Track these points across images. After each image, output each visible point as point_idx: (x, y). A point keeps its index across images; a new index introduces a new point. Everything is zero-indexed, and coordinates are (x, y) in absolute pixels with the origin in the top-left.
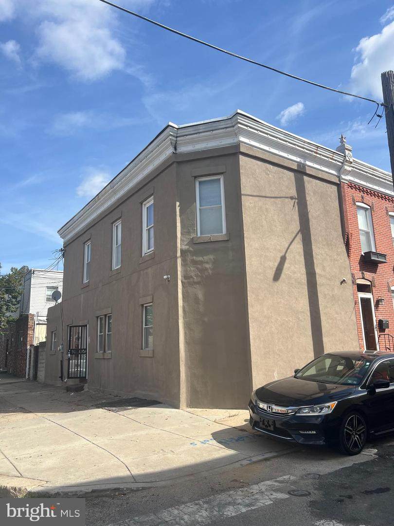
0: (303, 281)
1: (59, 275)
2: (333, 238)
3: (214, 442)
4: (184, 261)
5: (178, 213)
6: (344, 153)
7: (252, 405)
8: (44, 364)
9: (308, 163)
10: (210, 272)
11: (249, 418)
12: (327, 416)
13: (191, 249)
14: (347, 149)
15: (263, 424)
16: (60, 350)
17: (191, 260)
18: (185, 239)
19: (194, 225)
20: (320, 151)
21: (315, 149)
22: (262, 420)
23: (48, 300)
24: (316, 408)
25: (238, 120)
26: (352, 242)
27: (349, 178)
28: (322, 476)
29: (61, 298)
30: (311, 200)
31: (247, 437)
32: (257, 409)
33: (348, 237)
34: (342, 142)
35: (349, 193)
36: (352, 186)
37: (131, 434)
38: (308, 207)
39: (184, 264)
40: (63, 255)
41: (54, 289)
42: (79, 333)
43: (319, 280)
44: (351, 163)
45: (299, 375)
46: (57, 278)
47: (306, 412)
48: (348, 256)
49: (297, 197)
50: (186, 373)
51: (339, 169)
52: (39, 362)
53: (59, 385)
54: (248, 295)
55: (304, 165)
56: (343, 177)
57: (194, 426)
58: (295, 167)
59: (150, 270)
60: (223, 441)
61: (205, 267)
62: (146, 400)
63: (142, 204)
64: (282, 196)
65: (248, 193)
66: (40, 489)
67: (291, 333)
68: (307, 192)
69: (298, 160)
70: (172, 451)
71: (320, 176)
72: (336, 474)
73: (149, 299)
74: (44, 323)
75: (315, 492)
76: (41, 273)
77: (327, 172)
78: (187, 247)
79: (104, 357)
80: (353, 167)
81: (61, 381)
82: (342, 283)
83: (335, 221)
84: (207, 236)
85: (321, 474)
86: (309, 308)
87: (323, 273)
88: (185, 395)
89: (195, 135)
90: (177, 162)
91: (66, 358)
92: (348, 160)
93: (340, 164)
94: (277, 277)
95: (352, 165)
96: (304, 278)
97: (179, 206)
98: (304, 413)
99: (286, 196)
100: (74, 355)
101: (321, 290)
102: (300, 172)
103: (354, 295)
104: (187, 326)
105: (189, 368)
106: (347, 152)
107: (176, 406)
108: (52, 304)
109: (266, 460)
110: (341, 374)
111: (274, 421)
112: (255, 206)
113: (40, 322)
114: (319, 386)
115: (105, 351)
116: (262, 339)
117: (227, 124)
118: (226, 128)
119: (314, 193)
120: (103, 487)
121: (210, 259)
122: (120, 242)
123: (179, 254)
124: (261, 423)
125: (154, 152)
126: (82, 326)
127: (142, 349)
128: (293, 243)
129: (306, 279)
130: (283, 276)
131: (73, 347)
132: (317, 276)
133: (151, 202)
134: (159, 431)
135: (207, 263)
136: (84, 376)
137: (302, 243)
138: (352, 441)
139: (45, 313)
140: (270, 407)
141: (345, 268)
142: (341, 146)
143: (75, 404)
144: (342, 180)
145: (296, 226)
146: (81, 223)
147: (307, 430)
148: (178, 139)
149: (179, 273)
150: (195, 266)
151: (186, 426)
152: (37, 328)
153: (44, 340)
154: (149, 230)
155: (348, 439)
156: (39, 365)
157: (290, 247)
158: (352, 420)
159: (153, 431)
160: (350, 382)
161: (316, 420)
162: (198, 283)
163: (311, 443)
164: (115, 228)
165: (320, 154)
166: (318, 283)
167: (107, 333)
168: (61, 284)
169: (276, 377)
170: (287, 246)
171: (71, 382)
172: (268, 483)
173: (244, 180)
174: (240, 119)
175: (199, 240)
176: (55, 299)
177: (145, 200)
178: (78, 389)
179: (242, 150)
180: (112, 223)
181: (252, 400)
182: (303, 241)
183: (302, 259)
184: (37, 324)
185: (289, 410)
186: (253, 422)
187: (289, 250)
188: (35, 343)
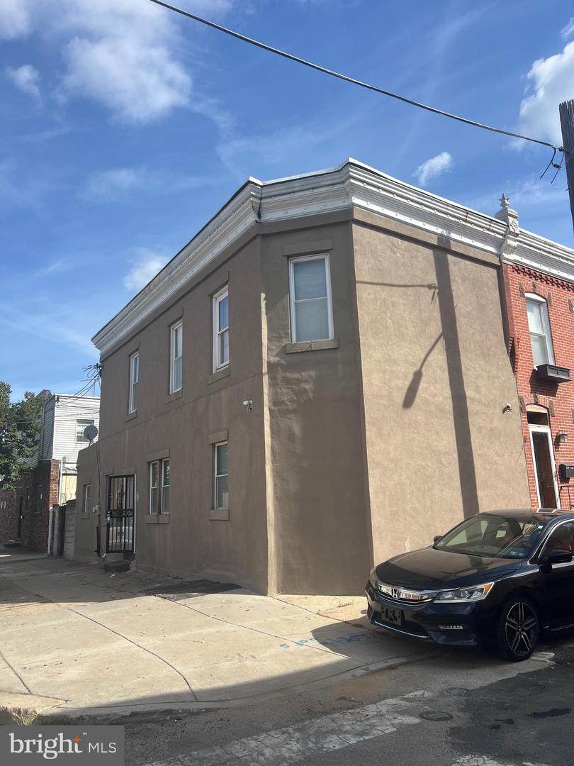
0: (448, 407)
1: (93, 403)
2: (491, 345)
3: (315, 643)
4: (273, 379)
5: (263, 310)
6: (506, 220)
7: (371, 588)
8: (74, 532)
9: (453, 236)
10: (311, 395)
11: (366, 607)
12: (479, 603)
13: (283, 362)
14: (511, 215)
15: (387, 615)
16: (96, 512)
17: (283, 377)
18: (274, 348)
19: (286, 327)
20: (471, 218)
21: (464, 216)
22: (384, 610)
23: (79, 439)
24: (464, 592)
25: (351, 173)
26: (519, 351)
27: (514, 257)
28: (470, 691)
29: (97, 436)
30: (459, 289)
31: (363, 635)
32: (378, 595)
33: (513, 344)
34: (503, 205)
35: (514, 279)
36: (520, 269)
37: (194, 632)
38: (455, 300)
39: (273, 384)
40: (100, 373)
41: (88, 423)
42: (122, 487)
43: (471, 407)
44: (517, 235)
45: (441, 544)
46: (90, 407)
47: (448, 598)
48: (514, 371)
49: (437, 285)
50: (277, 543)
51: (500, 245)
52: (67, 528)
53: (94, 563)
54: (367, 428)
55: (448, 239)
56: (505, 255)
57: (287, 620)
58: (435, 242)
59: (223, 393)
60: (328, 641)
61: (304, 389)
62: (218, 583)
63: (212, 297)
64: (415, 284)
65: (365, 280)
66: (55, 711)
67: (430, 485)
68: (452, 277)
69: (439, 231)
70: (253, 657)
71: (471, 254)
72: (491, 688)
73: (223, 435)
74: (73, 472)
75: (460, 714)
76: (69, 400)
77: (482, 249)
78: (277, 359)
79: (158, 520)
80: (520, 242)
81: (98, 558)
82: (504, 411)
83: (494, 320)
84: (306, 343)
85: (471, 689)
86: (456, 447)
87: (477, 396)
88: (275, 575)
89: (288, 196)
90: (262, 235)
91: (104, 523)
92: (513, 230)
93: (501, 237)
94: (408, 401)
95: (518, 238)
96: (448, 405)
97: (265, 299)
98: (445, 599)
99: (422, 284)
100: (115, 519)
101: (474, 422)
102: (442, 249)
103: (522, 427)
104: (277, 474)
105: (280, 536)
106: (511, 219)
107: (262, 592)
108: (85, 445)
109: (391, 668)
110: (502, 543)
111: (402, 611)
112: (376, 299)
113: (68, 472)
114: (472, 560)
115: (160, 513)
116: (387, 493)
117: (334, 179)
118: (333, 185)
119: (462, 280)
120: (148, 708)
121: (310, 376)
122: (180, 354)
123: (265, 369)
124: (384, 615)
125: (228, 221)
126: (126, 476)
127: (213, 509)
128: (432, 353)
129: (451, 405)
130: (417, 400)
131: (114, 506)
132: (468, 401)
133: (224, 294)
134: (235, 628)
135: (306, 381)
136: (130, 549)
137: (445, 354)
138: (517, 641)
139: (74, 458)
140: (395, 591)
141: (510, 389)
142: (501, 211)
143: (117, 590)
144: (504, 261)
145: (436, 328)
146: (124, 327)
147: (450, 624)
148: (263, 201)
149: (266, 398)
150: (289, 386)
151: (276, 620)
152: (63, 479)
153: (74, 497)
154: (222, 335)
155: (511, 638)
156: (67, 534)
157: (429, 358)
158: (516, 609)
159: (227, 627)
160: (514, 553)
161: (464, 609)
162: (294, 411)
163: (456, 643)
164: (174, 332)
165: (472, 223)
166: (469, 411)
167: (163, 486)
168: (98, 416)
169: (408, 547)
170: (423, 356)
171: (110, 559)
172: (391, 701)
173: (358, 260)
174: (353, 172)
175: (294, 349)
176: (88, 438)
177: (217, 291)
178: (121, 569)
179: (357, 216)
180: (170, 326)
181: (372, 582)
182: (446, 350)
183: (445, 376)
184: (63, 475)
185: (425, 595)
186: (373, 614)
187: (426, 363)
188: (61, 502)
